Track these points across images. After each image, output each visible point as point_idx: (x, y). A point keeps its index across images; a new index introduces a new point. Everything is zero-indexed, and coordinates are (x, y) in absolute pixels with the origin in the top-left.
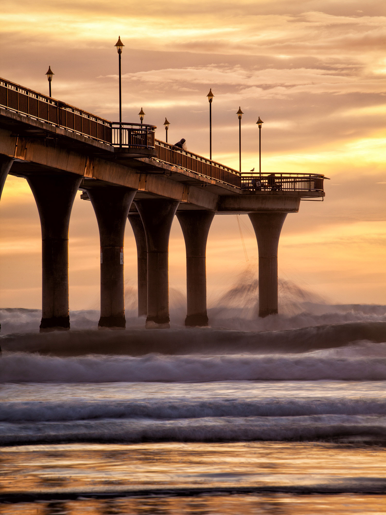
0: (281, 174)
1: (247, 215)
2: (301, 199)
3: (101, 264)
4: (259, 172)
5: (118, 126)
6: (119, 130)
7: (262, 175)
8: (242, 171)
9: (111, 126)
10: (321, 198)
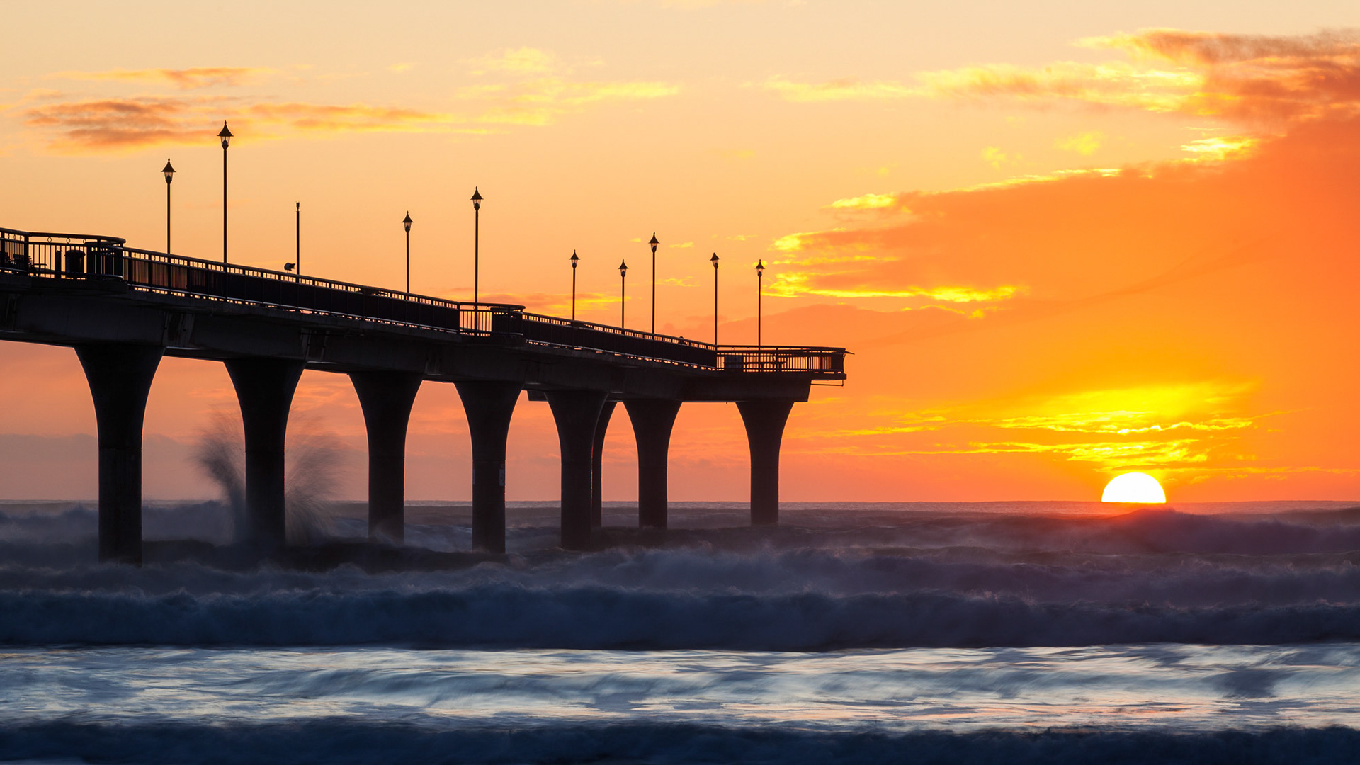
0: (777, 347)
1: (735, 403)
2: (813, 382)
3: (474, 485)
4: (758, 345)
5: (472, 308)
6: (473, 313)
7: (761, 349)
8: (718, 344)
9: (458, 307)
10: (840, 382)
